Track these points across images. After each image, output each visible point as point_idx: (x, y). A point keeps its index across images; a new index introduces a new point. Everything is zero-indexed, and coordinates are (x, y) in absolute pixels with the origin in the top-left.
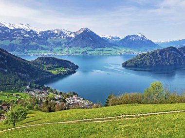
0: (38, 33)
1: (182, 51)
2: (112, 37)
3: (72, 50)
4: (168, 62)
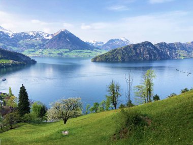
0: (10, 35)
1: (158, 47)
2: (96, 42)
3: (46, 52)
4: (143, 57)
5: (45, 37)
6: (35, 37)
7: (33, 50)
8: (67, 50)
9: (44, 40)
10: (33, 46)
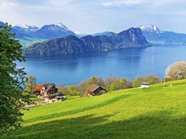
1: (84, 40)
2: (29, 27)
4: (67, 51)
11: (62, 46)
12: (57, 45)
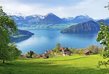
0: (24, 18)
2: (69, 18)
3: (41, 26)
4: (88, 29)
5: (41, 18)
6: (36, 18)
7: (35, 25)
8: (52, 25)
9: (40, 19)
10: (35, 23)
11: (85, 27)
12: (83, 26)
